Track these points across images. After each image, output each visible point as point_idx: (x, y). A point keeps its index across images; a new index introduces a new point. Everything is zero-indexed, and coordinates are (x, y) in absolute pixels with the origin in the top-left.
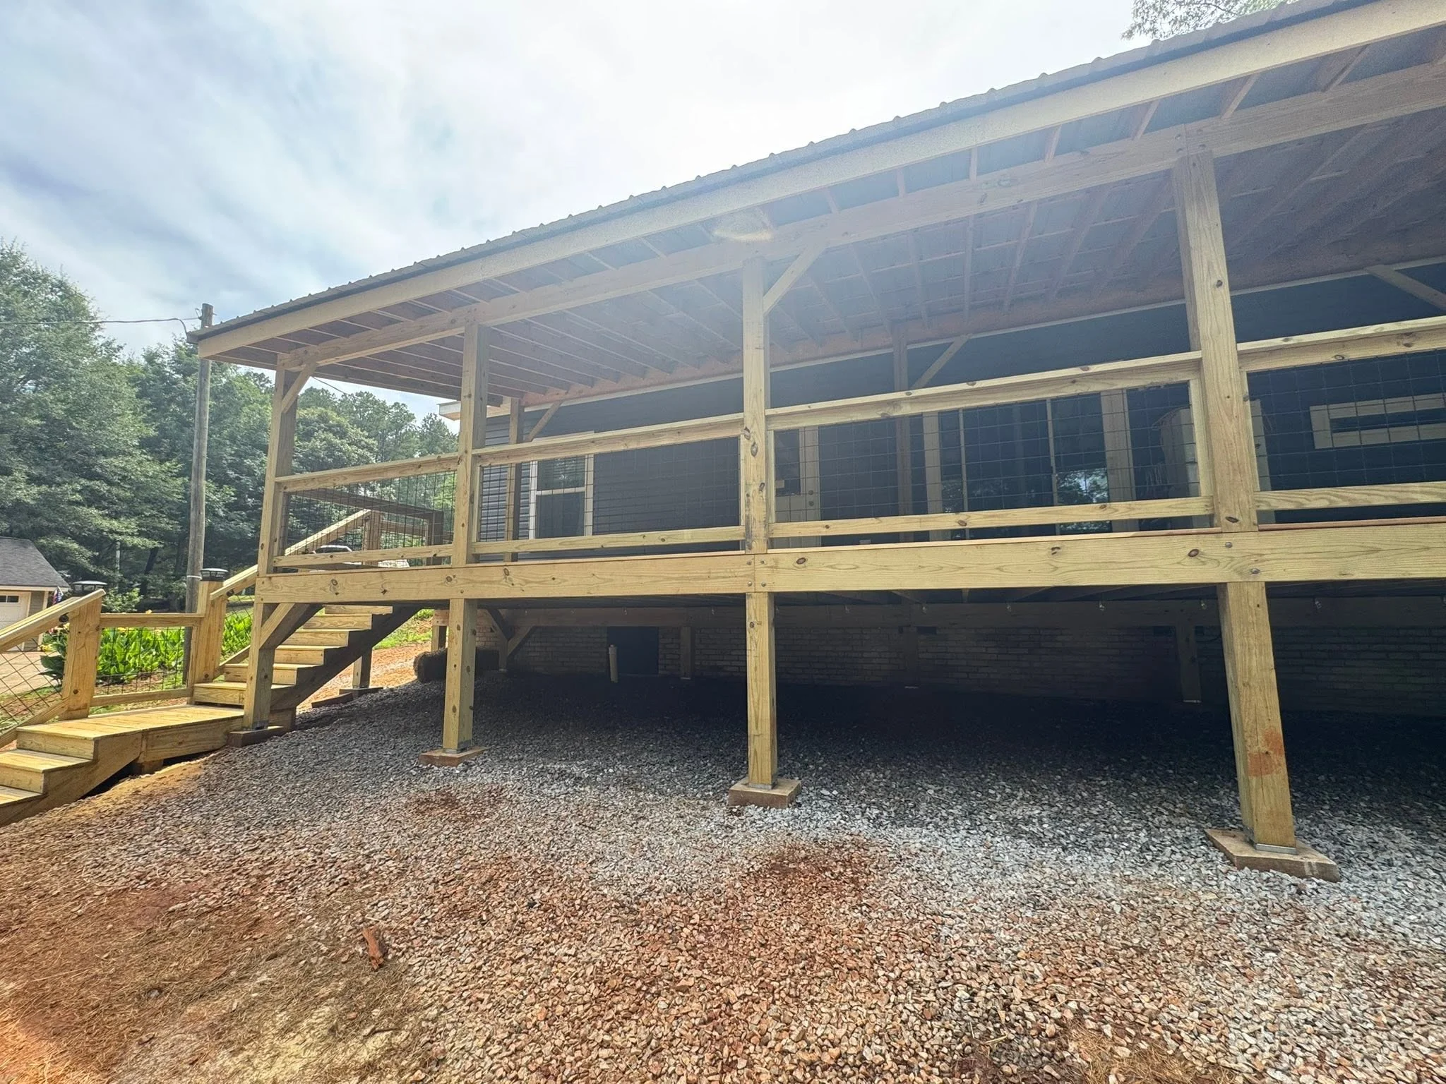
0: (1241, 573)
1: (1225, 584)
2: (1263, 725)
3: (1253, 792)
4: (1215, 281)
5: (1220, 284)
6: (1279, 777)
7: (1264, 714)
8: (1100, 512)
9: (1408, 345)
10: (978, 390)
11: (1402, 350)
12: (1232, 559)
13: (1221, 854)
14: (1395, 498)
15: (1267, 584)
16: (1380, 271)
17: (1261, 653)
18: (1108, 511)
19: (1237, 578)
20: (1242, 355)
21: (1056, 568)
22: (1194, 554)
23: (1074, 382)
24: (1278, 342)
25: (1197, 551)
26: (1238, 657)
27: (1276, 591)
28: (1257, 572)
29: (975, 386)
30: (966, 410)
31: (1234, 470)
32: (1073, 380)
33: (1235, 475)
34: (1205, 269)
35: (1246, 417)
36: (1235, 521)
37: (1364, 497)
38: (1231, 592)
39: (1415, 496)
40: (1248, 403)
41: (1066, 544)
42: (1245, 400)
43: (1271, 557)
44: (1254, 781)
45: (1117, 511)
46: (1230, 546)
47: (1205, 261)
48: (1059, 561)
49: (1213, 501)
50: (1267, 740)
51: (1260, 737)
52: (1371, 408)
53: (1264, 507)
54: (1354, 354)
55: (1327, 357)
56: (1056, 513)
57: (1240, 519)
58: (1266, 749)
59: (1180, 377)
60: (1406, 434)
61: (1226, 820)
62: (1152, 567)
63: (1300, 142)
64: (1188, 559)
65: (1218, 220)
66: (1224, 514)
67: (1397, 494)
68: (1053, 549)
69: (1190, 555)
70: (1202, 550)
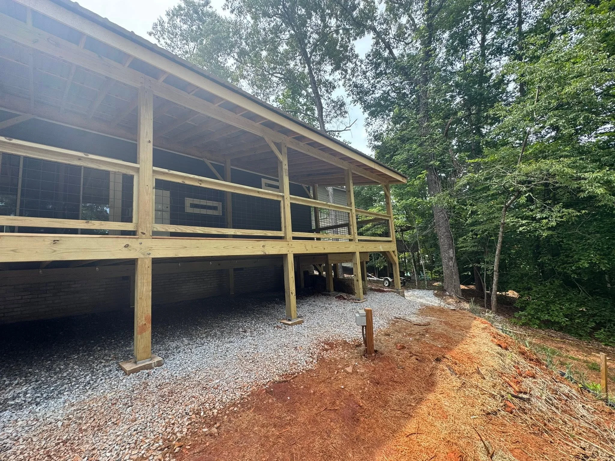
0: (144, 255)
1: (137, 259)
2: (145, 314)
3: (138, 341)
4: (148, 140)
5: (150, 142)
6: (148, 333)
7: (146, 309)
8: (86, 224)
9: (200, 184)
10: (14, 144)
11: (199, 185)
12: (141, 249)
13: (123, 372)
14: (192, 231)
15: (153, 258)
16: (206, 160)
17: (147, 285)
18: (90, 224)
19: (142, 256)
20: (154, 171)
21: (55, 251)
22: (127, 246)
23: (80, 159)
24: (166, 171)
25: (128, 245)
26: (139, 288)
27: (156, 262)
28: (149, 254)
29: (11, 142)
30: (26, 158)
31: (146, 214)
32: (80, 158)
33: (146, 216)
34: (145, 134)
35: (153, 195)
36: (144, 234)
37: (185, 229)
38: (139, 262)
39: (198, 231)
40: (154, 190)
41: (62, 239)
42: (153, 188)
43: (155, 248)
44: (139, 336)
45: (94, 225)
46: (141, 244)
47: (145, 131)
48: (56, 247)
49: (137, 225)
50: (146, 319)
51: (144, 318)
52: (203, 202)
53: (155, 230)
54: (187, 182)
55: (179, 181)
56: (60, 222)
57: (146, 233)
58: (145, 323)
59: (131, 173)
60: (203, 211)
61: (129, 356)
62: (107, 251)
63: (185, 108)
64: (124, 248)
65: (152, 118)
66: (140, 231)
67: (193, 230)
68: (54, 241)
69: (125, 247)
70: (130, 244)
